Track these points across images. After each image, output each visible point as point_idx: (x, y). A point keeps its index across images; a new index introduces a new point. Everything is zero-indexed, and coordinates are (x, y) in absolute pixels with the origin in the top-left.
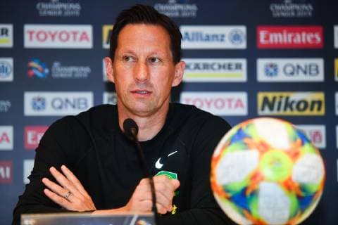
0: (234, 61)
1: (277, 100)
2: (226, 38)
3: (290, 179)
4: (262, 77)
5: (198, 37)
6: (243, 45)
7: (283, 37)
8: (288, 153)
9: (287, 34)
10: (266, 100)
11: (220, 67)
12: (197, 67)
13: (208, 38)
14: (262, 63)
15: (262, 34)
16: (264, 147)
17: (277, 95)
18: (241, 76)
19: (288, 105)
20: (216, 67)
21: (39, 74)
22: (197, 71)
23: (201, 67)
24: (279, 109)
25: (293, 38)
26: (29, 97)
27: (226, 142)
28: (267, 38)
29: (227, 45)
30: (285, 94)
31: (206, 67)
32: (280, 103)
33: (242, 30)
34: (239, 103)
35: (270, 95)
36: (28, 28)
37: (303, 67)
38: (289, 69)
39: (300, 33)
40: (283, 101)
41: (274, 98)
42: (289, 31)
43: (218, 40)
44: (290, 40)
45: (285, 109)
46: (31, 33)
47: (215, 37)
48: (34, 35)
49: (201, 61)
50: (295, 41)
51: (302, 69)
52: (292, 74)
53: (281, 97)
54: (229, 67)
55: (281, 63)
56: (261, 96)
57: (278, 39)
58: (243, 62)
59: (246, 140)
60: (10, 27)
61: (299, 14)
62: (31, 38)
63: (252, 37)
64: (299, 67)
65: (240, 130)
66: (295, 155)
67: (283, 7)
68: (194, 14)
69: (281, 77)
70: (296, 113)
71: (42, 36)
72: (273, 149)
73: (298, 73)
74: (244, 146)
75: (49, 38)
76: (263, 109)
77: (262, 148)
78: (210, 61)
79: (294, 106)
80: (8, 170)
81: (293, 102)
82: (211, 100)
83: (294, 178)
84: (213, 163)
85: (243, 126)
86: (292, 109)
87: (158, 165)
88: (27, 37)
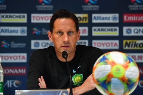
0: (114, 28)
1: (131, 43)
2: (111, 19)
3: (124, 77)
4: (125, 34)
5: (99, 18)
6: (117, 21)
7: (133, 18)
8: (123, 66)
9: (135, 17)
10: (126, 43)
11: (108, 30)
12: (99, 30)
13: (103, 19)
14: (125, 29)
15: (125, 17)
16: (113, 64)
17: (131, 41)
18: (116, 33)
19: (136, 45)
20: (106, 30)
21: (37, 33)
22: (99, 32)
23: (100, 30)
24: (132, 47)
25: (137, 19)
26: (33, 42)
27: (98, 61)
28: (127, 18)
29: (111, 21)
30: (134, 41)
31: (102, 30)
32: (132, 44)
33: (117, 15)
34: (116, 44)
35: (128, 41)
36: (33, 15)
37: (142, 30)
38: (136, 31)
39: (141, 16)
40: (134, 43)
41: (130, 42)
42: (136, 16)
43: (107, 19)
44: (136, 19)
45: (134, 47)
46: (34, 17)
47: (106, 18)
48: (35, 18)
49: (100, 28)
50: (138, 19)
51: (141, 31)
52: (137, 33)
53: (133, 42)
54: (112, 30)
55: (133, 28)
56: (124, 42)
57: (132, 19)
58: (117, 28)
59: (106, 61)
60: (26, 15)
61: (140, 9)
62: (34, 19)
63: (121, 18)
64: (140, 30)
65: (104, 57)
66: (126, 67)
67: (134, 6)
68: (98, 9)
69: (133, 34)
70: (139, 48)
71: (38, 18)
72: (117, 64)
73: (139, 32)
74: (105, 63)
75: (41, 19)
76: (125, 47)
77: (112, 64)
78: (104, 28)
79: (138, 45)
80: (25, 70)
81: (137, 44)
82: (104, 43)
83: (126, 76)
84: (93, 70)
85: (105, 55)
86: (137, 47)
87: (74, 72)
88: (32, 18)
